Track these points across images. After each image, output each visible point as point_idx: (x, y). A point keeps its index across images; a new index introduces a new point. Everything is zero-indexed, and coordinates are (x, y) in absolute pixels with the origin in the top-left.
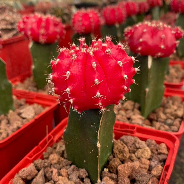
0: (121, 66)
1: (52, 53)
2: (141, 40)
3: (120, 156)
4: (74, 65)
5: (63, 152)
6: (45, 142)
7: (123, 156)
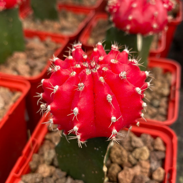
0: (139, 93)
1: (11, 20)
2: (130, 18)
3: (118, 161)
4: (82, 97)
5: (53, 160)
6: (29, 150)
7: (122, 160)
